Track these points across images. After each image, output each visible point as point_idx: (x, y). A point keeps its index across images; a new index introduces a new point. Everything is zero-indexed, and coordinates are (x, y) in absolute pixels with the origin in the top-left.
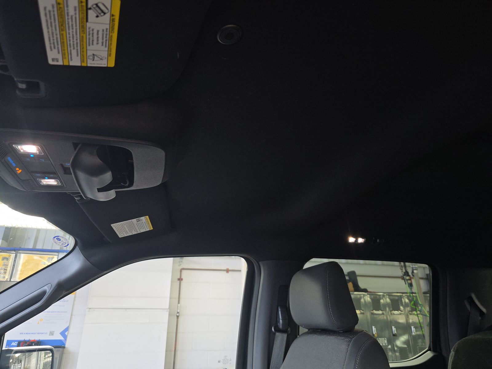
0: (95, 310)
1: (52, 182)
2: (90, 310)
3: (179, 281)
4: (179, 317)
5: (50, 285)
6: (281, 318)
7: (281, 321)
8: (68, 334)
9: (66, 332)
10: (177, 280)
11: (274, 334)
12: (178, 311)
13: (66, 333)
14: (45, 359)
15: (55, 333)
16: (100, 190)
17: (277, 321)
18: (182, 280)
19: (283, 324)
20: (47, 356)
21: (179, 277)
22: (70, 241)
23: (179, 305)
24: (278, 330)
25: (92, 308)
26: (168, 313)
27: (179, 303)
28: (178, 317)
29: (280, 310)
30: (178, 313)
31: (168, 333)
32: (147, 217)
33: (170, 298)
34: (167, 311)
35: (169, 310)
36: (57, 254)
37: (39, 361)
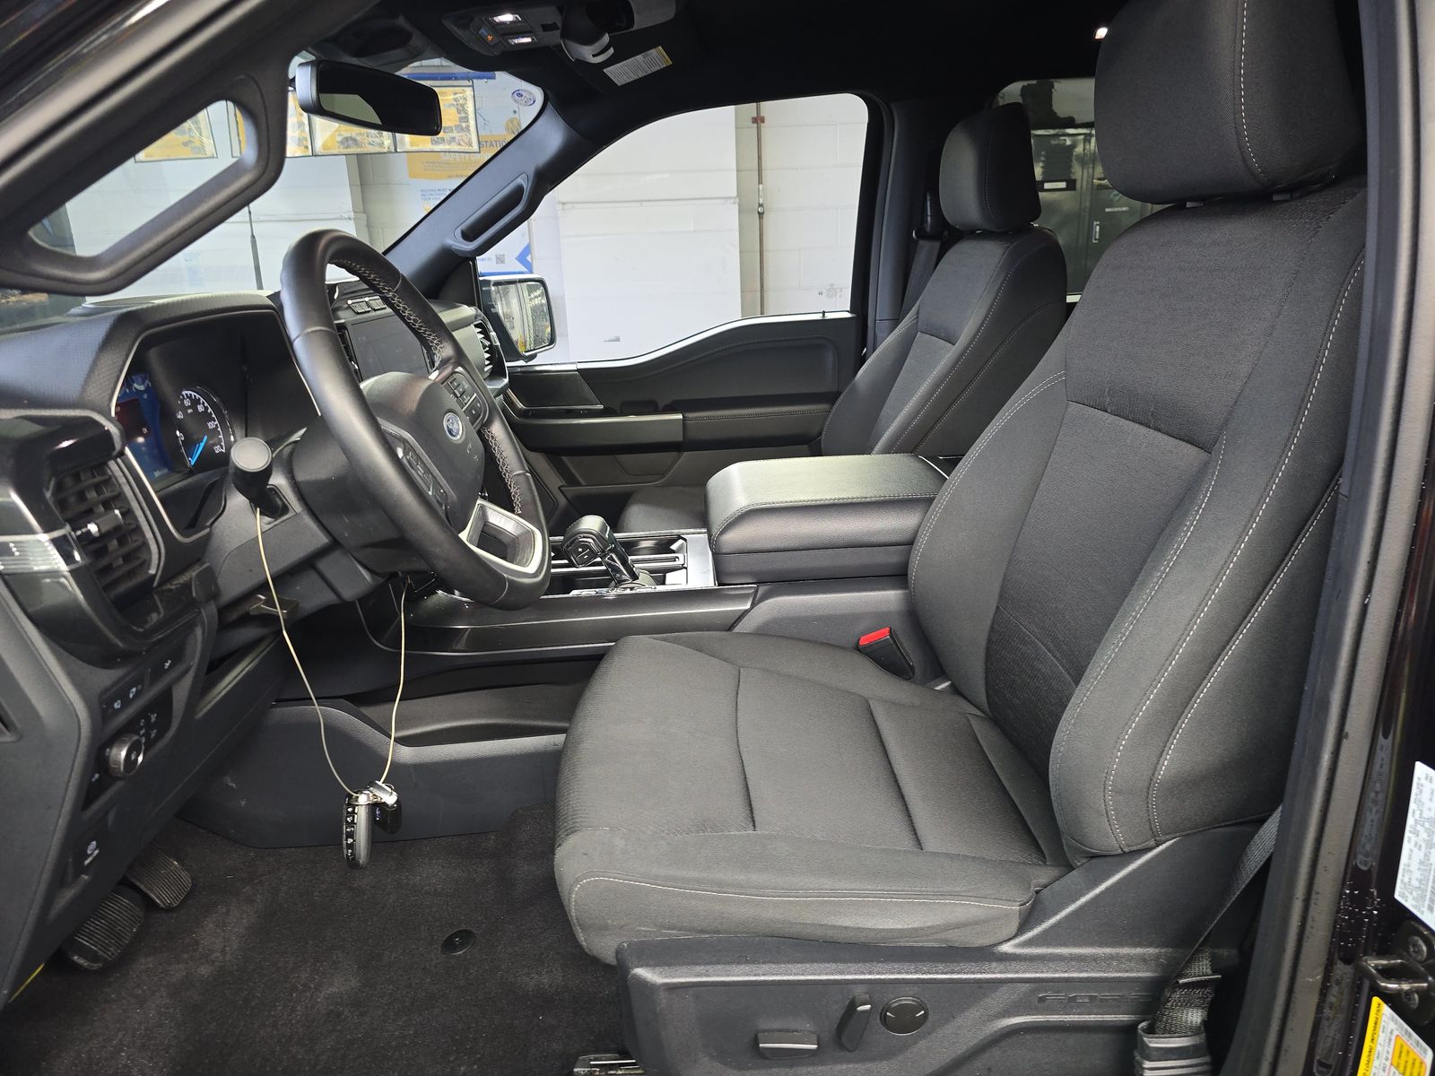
0: (576, 206)
1: (528, 40)
2: (566, 206)
3: (756, 125)
4: (764, 215)
5: (524, 175)
6: (929, 214)
7: (929, 218)
8: (532, 258)
9: (527, 256)
10: (750, 123)
11: (916, 242)
12: (761, 202)
13: (529, 258)
14: (530, 300)
15: (506, 257)
16: (594, 56)
17: (924, 220)
18: (763, 120)
19: (931, 225)
20: (532, 296)
21: (755, 115)
22: (537, 94)
23: (761, 186)
24: (923, 235)
25: (568, 203)
26: (736, 208)
27: (760, 182)
28: (761, 215)
29: (928, 198)
30: (760, 205)
31: (741, 252)
32: (660, 48)
33: (738, 171)
34: (735, 203)
35: (737, 200)
36: (470, 83)
37: (523, 302)
